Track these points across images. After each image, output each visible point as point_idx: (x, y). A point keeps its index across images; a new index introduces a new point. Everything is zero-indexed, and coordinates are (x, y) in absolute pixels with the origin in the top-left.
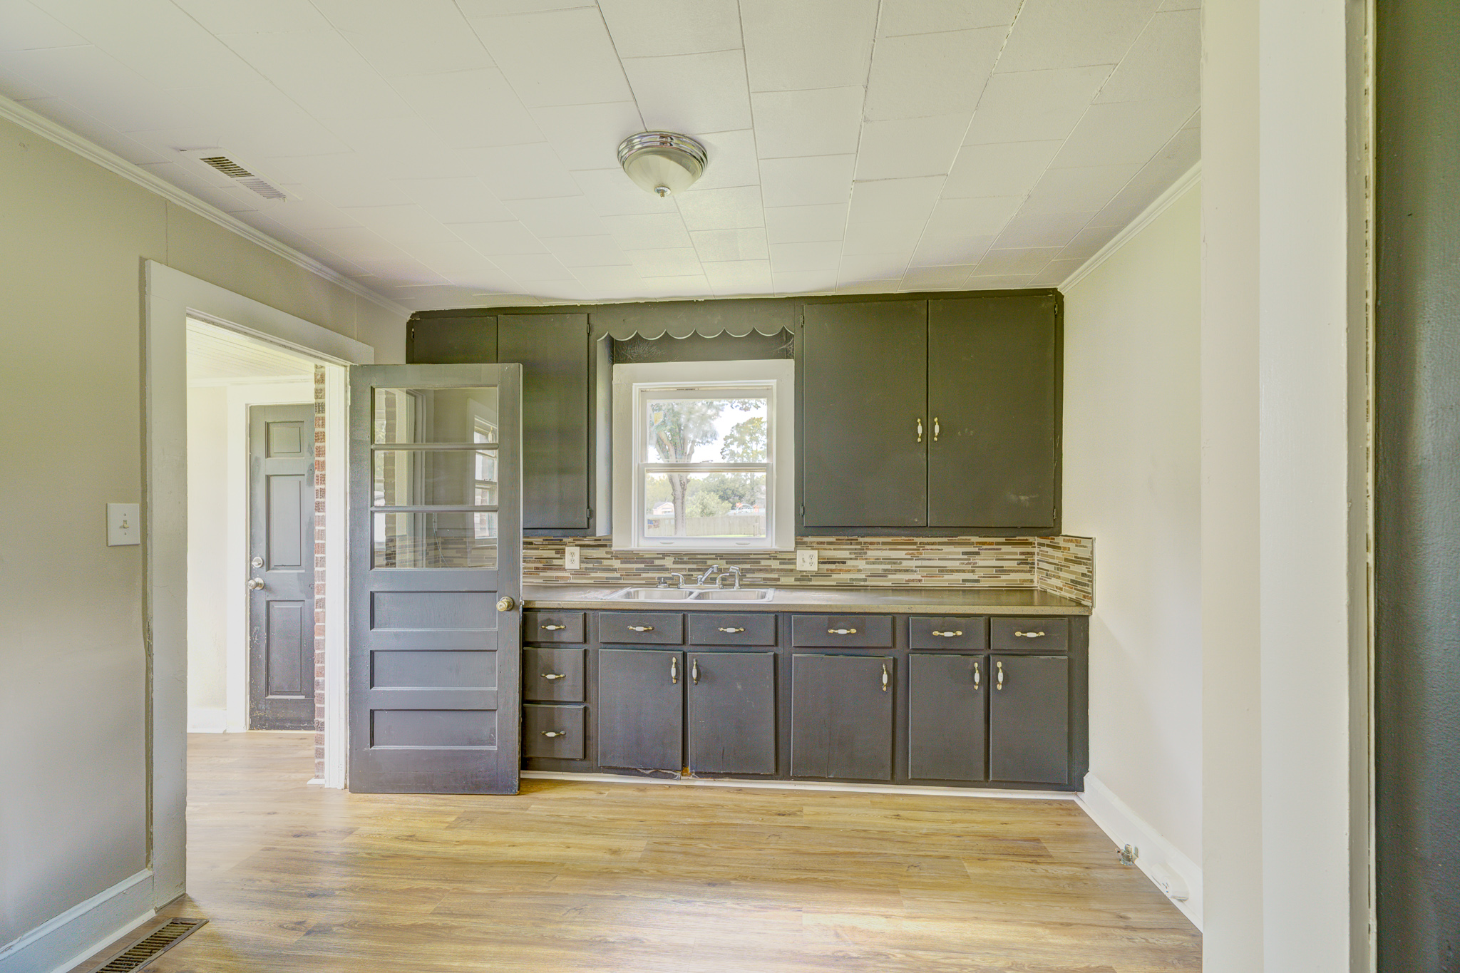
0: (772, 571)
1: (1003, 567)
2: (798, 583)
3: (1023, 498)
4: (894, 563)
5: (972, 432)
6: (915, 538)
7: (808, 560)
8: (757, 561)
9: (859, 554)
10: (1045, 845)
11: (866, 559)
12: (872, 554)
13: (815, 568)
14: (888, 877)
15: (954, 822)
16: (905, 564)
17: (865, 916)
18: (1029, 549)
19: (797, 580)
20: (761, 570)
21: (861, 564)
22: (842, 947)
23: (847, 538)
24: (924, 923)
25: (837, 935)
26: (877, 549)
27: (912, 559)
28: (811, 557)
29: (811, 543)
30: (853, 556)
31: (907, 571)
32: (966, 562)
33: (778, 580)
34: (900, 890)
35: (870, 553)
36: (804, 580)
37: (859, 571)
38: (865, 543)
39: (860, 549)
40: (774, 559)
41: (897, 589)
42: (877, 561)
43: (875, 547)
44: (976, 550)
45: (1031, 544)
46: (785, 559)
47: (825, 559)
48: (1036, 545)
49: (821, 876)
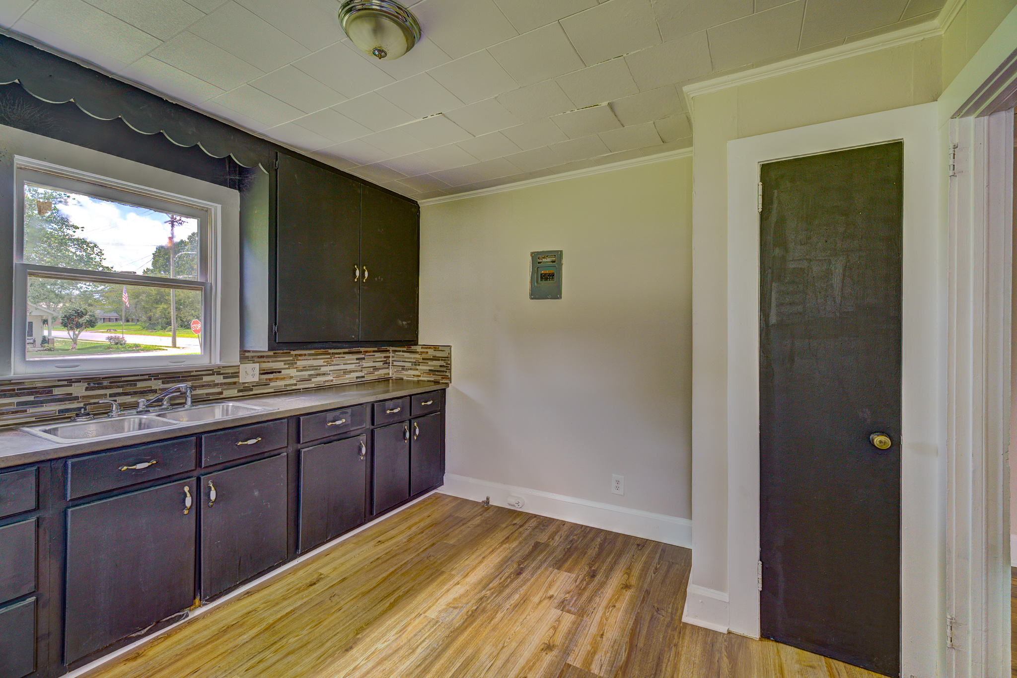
0: (216, 385)
1: (376, 367)
2: (241, 394)
3: (404, 323)
4: (316, 369)
5: (382, 279)
6: (329, 350)
7: (250, 372)
8: (198, 377)
9: (291, 364)
10: (456, 515)
11: (297, 368)
12: (301, 363)
13: (256, 379)
14: (428, 569)
15: (409, 528)
16: (323, 369)
17: (450, 592)
18: (387, 354)
19: (239, 391)
20: (203, 386)
21: (293, 372)
22: (465, 610)
23: (282, 351)
24: (473, 574)
25: (455, 608)
26: (304, 360)
27: (327, 366)
28: (253, 369)
29: (253, 357)
30: (287, 366)
31: (324, 374)
32: (358, 365)
33: (221, 393)
34: (443, 570)
35: (299, 363)
36: (245, 391)
37: (292, 377)
38: (296, 355)
39: (292, 360)
40: (217, 374)
41: (320, 389)
42: (304, 369)
43: (303, 358)
44: (363, 356)
45: (388, 351)
46: (229, 373)
47: (264, 370)
48: (391, 352)
49: (399, 593)
